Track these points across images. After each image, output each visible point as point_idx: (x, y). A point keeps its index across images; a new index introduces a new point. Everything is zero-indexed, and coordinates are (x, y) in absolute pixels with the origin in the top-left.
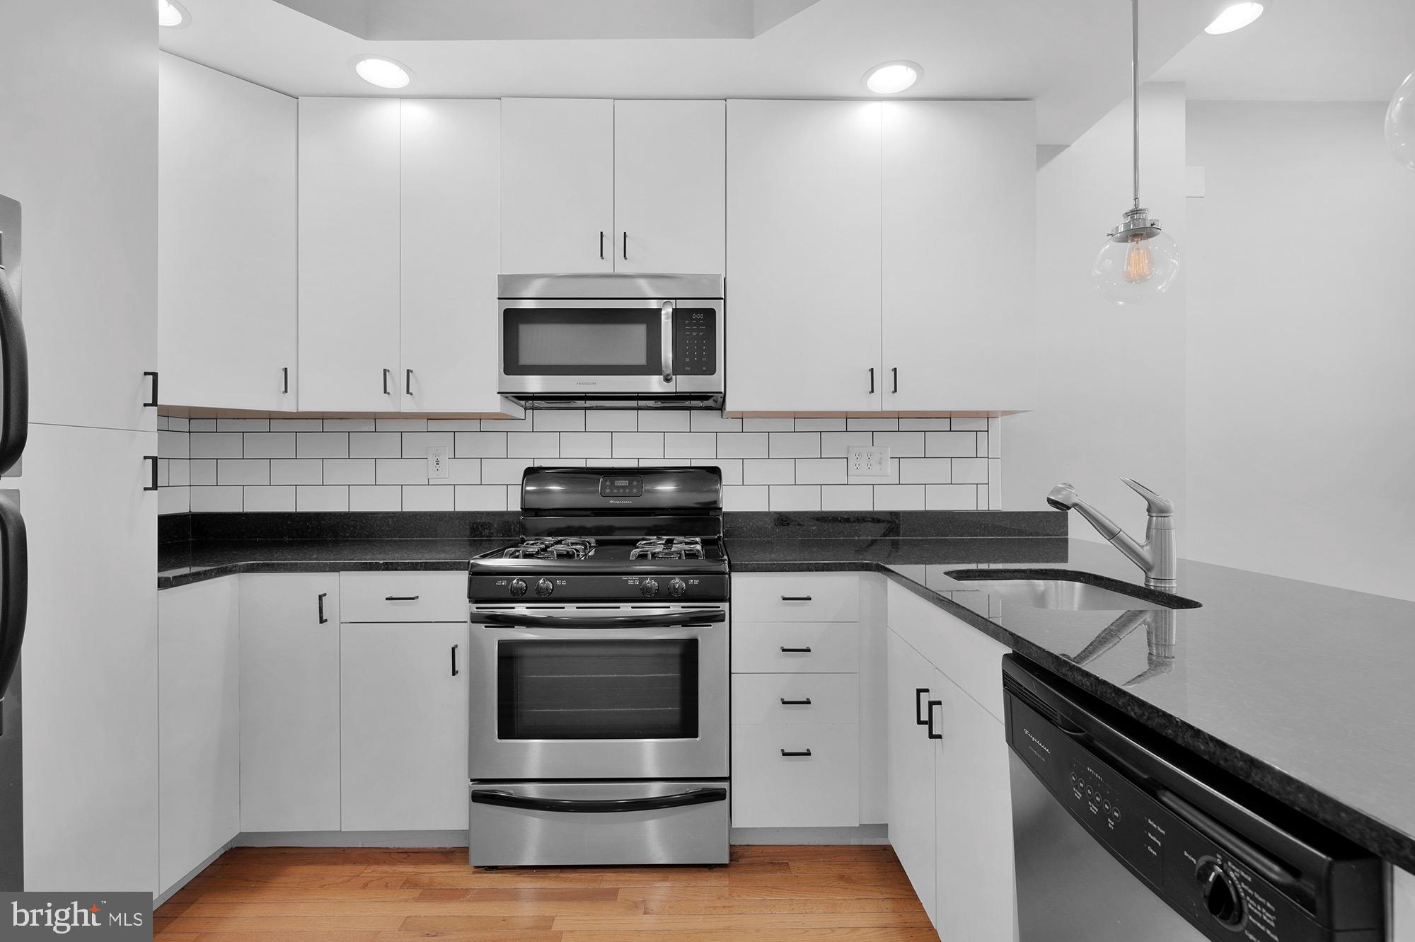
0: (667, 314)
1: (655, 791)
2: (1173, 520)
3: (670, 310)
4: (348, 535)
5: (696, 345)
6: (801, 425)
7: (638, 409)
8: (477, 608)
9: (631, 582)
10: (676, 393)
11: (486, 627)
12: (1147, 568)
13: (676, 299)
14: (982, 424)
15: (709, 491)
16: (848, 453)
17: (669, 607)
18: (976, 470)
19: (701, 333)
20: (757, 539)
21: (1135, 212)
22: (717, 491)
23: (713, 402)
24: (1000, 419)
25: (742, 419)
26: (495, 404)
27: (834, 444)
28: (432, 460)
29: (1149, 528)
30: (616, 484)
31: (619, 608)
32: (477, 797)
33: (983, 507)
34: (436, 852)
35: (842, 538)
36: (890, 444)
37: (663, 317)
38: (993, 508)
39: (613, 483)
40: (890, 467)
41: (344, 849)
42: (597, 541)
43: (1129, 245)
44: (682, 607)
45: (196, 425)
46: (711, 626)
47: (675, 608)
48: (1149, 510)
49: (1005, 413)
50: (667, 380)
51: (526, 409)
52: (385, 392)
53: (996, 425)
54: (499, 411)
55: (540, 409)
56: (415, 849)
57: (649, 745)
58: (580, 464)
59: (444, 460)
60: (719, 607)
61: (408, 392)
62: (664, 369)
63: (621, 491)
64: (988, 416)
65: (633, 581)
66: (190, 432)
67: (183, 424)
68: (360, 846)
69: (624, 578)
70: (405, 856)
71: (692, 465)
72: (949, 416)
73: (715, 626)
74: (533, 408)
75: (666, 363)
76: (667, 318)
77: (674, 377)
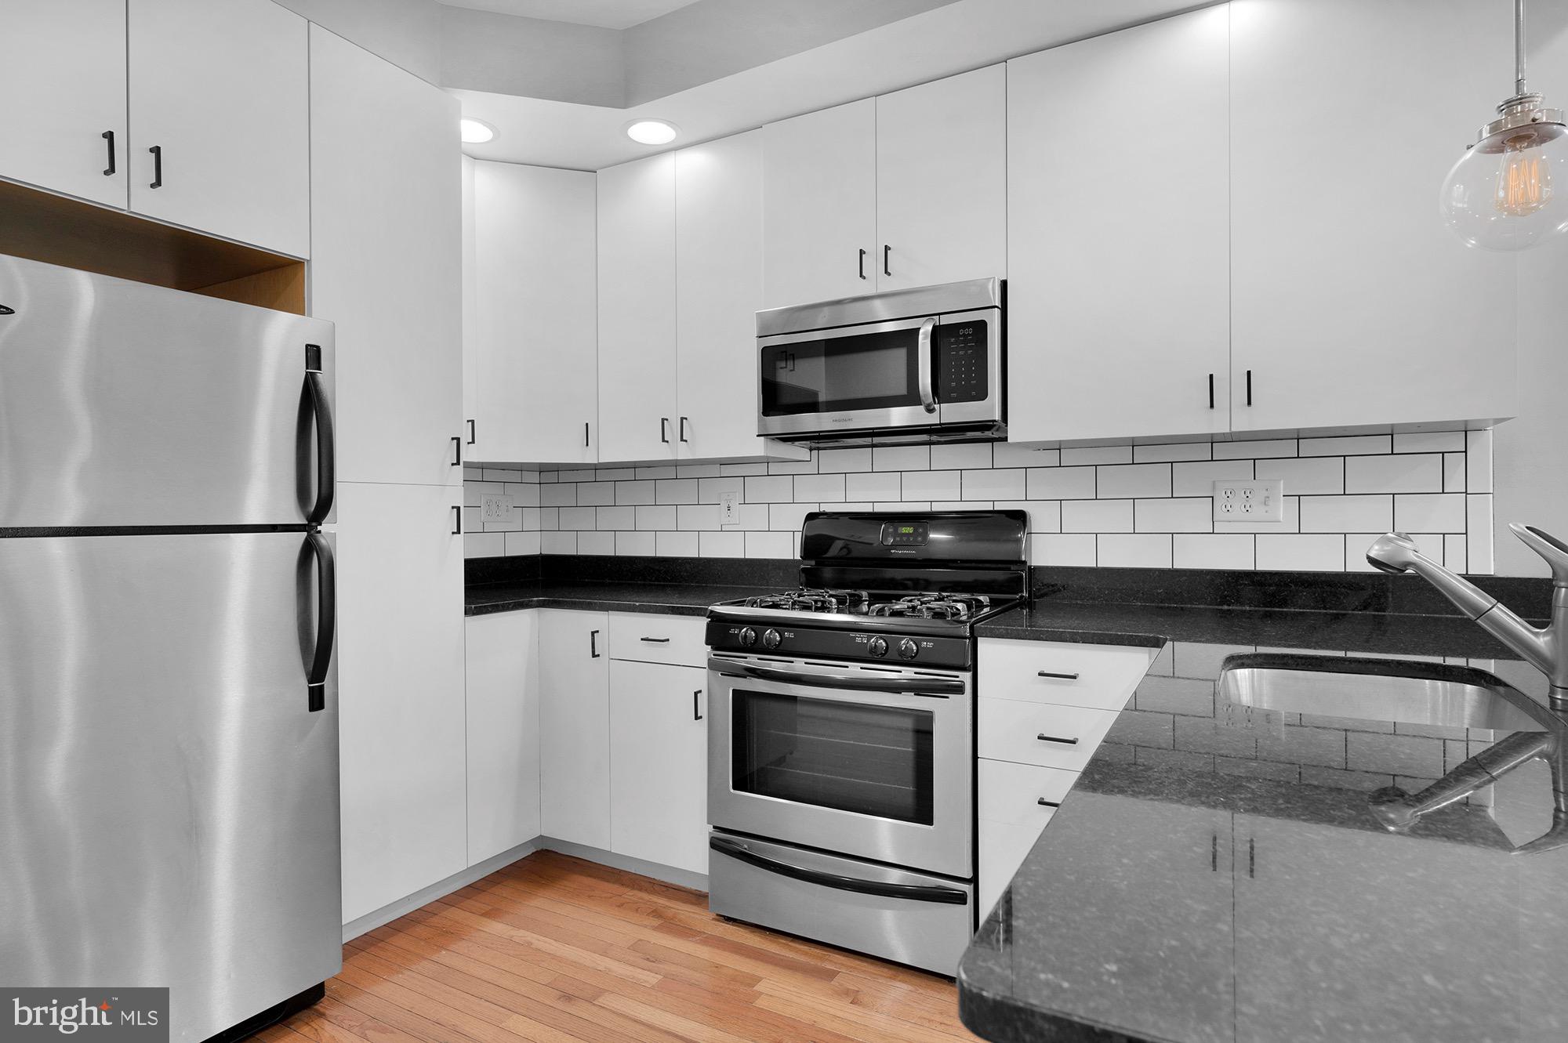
0: (925, 333)
1: (894, 877)
3: (930, 328)
4: (654, 579)
5: (963, 366)
7: (930, 443)
8: (714, 655)
9: (858, 640)
10: (940, 424)
11: (722, 675)
12: (1547, 668)
13: (939, 314)
14: (1452, 442)
15: (1008, 541)
16: (1214, 488)
17: (900, 672)
18: (1446, 513)
19: (970, 352)
20: (1079, 602)
21: (1515, 101)
22: (1019, 541)
23: (989, 433)
25: (1060, 450)
26: (758, 448)
28: (724, 506)
30: (899, 532)
31: (847, 667)
32: (715, 844)
34: (692, 894)
35: (1202, 606)
36: (1283, 478)
37: (921, 337)
39: (896, 530)
40: (1283, 509)
41: (621, 871)
42: (870, 595)
44: (915, 673)
45: (546, 477)
46: (947, 697)
47: (908, 673)
50: (930, 410)
51: (811, 450)
52: (664, 440)
54: (762, 454)
55: (825, 449)
56: (674, 885)
57: (884, 825)
58: (867, 508)
59: (735, 506)
60: (958, 677)
61: (682, 440)
62: (923, 398)
63: (905, 539)
64: (1466, 430)
65: (861, 638)
66: (540, 484)
67: (535, 477)
68: (633, 872)
69: (852, 634)
70: (665, 889)
71: (996, 509)
72: (1390, 432)
73: (953, 698)
74: (818, 449)
75: (924, 390)
76: (925, 338)
77: (937, 406)
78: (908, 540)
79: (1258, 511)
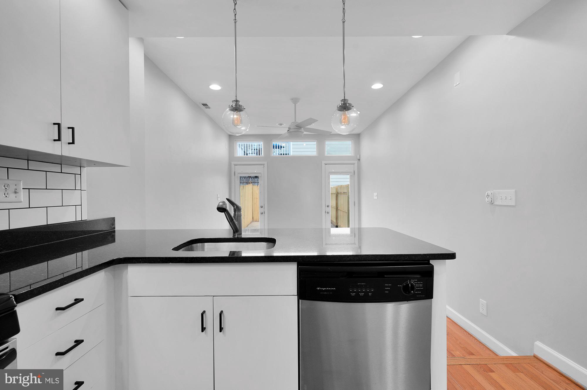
12: (236, 230)
18: (74, 198)
21: (237, 101)
24: (85, 168)
33: (79, 219)
36: (23, 179)
38: (85, 218)
40: (23, 195)
43: (234, 112)
48: (235, 210)
53: (85, 170)
64: (81, 166)
72: (61, 163)
79: (12, 197)
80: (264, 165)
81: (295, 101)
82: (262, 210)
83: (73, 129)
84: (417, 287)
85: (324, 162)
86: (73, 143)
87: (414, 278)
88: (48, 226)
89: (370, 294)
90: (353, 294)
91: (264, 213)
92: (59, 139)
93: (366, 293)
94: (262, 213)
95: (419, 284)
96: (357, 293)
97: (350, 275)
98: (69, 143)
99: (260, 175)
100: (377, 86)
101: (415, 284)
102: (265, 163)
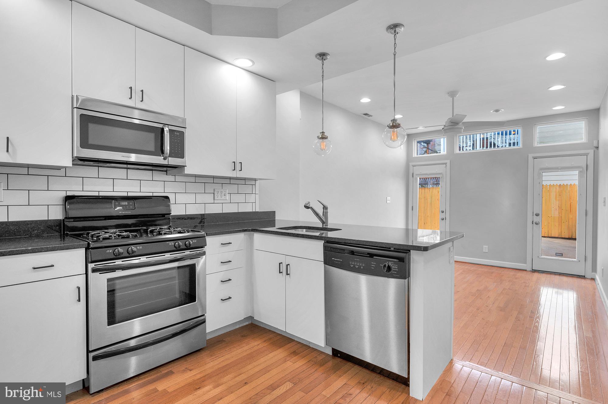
0: (167, 131)
2: (329, 210)
3: (168, 129)
5: (176, 145)
6: (198, 180)
7: (127, 168)
8: (95, 265)
10: (168, 165)
11: (100, 274)
12: (323, 223)
13: (168, 125)
14: (253, 183)
16: (214, 191)
17: (185, 252)
18: (252, 198)
19: (178, 141)
21: (323, 132)
22: (168, 207)
24: (258, 181)
27: (210, 188)
29: (323, 213)
30: (121, 204)
31: (165, 255)
33: (254, 210)
36: (228, 189)
37: (165, 132)
38: (258, 210)
39: (119, 204)
40: (228, 197)
43: (321, 140)
44: (190, 252)
46: (200, 257)
47: (187, 253)
48: (323, 208)
49: (260, 179)
50: (165, 159)
53: (258, 182)
58: (95, 194)
60: (203, 250)
62: (164, 154)
63: (124, 207)
64: (255, 180)
65: (171, 243)
69: (167, 243)
71: (153, 195)
73: (202, 257)
75: (166, 151)
76: (167, 133)
77: (167, 158)
78: (126, 208)
79: (223, 197)
80: (446, 164)
81: (452, 94)
82: (443, 215)
83: (241, 163)
84: (393, 268)
85: (531, 156)
86: (241, 170)
87: (391, 261)
88: (238, 213)
89: (362, 267)
90: (352, 266)
91: (445, 219)
92: (235, 170)
93: (360, 267)
94: (443, 219)
95: (395, 266)
96: (354, 266)
97: (352, 253)
98: (240, 171)
99: (441, 176)
100: (556, 56)
101: (392, 265)
102: (448, 162)
